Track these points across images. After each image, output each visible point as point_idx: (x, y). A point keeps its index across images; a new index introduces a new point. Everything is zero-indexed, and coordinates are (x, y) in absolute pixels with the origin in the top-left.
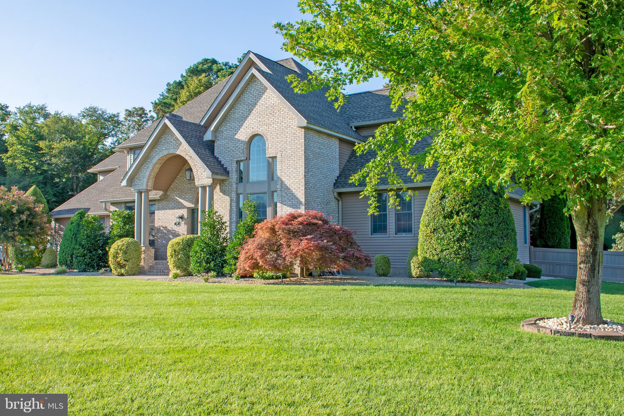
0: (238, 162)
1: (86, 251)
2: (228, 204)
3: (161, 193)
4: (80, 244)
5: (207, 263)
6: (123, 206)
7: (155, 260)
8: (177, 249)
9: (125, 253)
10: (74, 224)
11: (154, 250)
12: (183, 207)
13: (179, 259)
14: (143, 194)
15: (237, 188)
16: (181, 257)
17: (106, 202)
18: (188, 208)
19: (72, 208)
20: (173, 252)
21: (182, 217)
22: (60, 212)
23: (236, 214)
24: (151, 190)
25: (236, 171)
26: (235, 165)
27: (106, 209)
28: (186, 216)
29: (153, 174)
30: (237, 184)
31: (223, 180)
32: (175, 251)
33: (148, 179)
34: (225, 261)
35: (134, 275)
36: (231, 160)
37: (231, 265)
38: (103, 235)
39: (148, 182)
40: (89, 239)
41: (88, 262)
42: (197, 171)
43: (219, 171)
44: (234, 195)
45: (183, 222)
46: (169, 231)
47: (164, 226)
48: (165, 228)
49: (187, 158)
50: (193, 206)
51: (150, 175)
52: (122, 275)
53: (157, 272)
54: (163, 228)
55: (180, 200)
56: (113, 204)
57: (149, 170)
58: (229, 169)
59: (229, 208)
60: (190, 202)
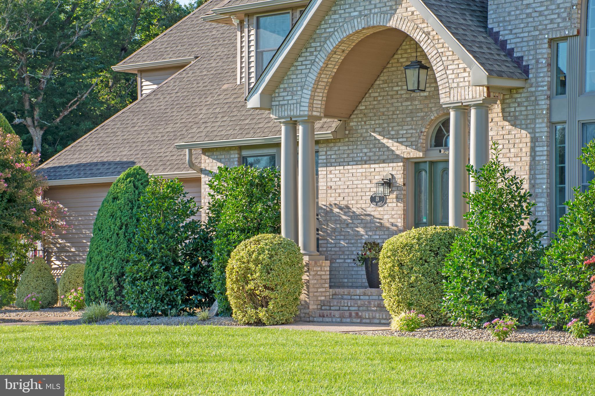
0: (553, 42)
1: (158, 266)
2: (527, 150)
3: (335, 124)
4: (141, 249)
5: (490, 295)
6: (235, 155)
7: (331, 287)
8: (406, 260)
9: (268, 270)
10: (122, 201)
11: (328, 263)
12: (394, 158)
13: (411, 285)
14: (300, 128)
15: (550, 109)
16: (416, 281)
17: (190, 148)
18: (406, 160)
19: (88, 160)
20: (396, 269)
21: (389, 183)
22: (54, 173)
23: (549, 175)
24: (319, 118)
25: (549, 65)
26: (544, 50)
27: (192, 165)
28: (400, 181)
29: (326, 79)
30: (549, 98)
31: (510, 90)
32: (401, 265)
33: (314, 90)
34: (538, 292)
35: (287, 323)
36: (535, 38)
37: (557, 300)
38: (193, 226)
39: (312, 98)
40: (161, 237)
41: (162, 293)
42: (446, 68)
43: (504, 69)
44: (542, 127)
45: (393, 196)
46: (355, 216)
47: (343, 203)
48: (346, 209)
49: (418, 36)
50: (421, 154)
51: (318, 81)
52: (259, 323)
53: (342, 317)
54: (341, 209)
55: (385, 141)
56: (206, 151)
57: (316, 69)
58: (528, 60)
59: (528, 159)
60: (411, 146)
